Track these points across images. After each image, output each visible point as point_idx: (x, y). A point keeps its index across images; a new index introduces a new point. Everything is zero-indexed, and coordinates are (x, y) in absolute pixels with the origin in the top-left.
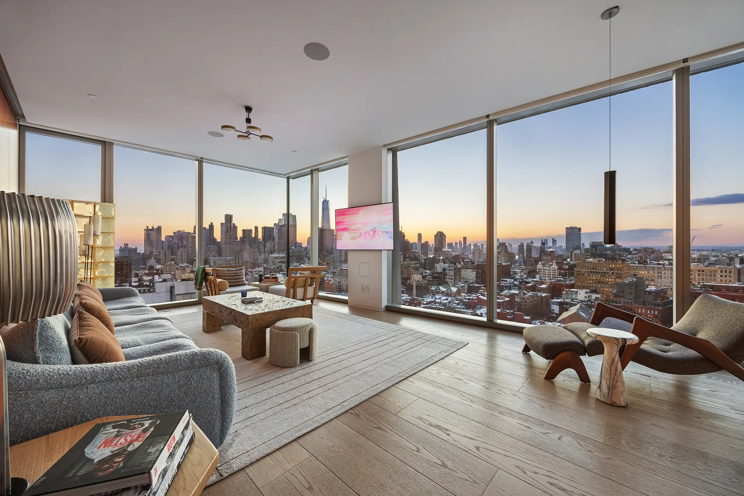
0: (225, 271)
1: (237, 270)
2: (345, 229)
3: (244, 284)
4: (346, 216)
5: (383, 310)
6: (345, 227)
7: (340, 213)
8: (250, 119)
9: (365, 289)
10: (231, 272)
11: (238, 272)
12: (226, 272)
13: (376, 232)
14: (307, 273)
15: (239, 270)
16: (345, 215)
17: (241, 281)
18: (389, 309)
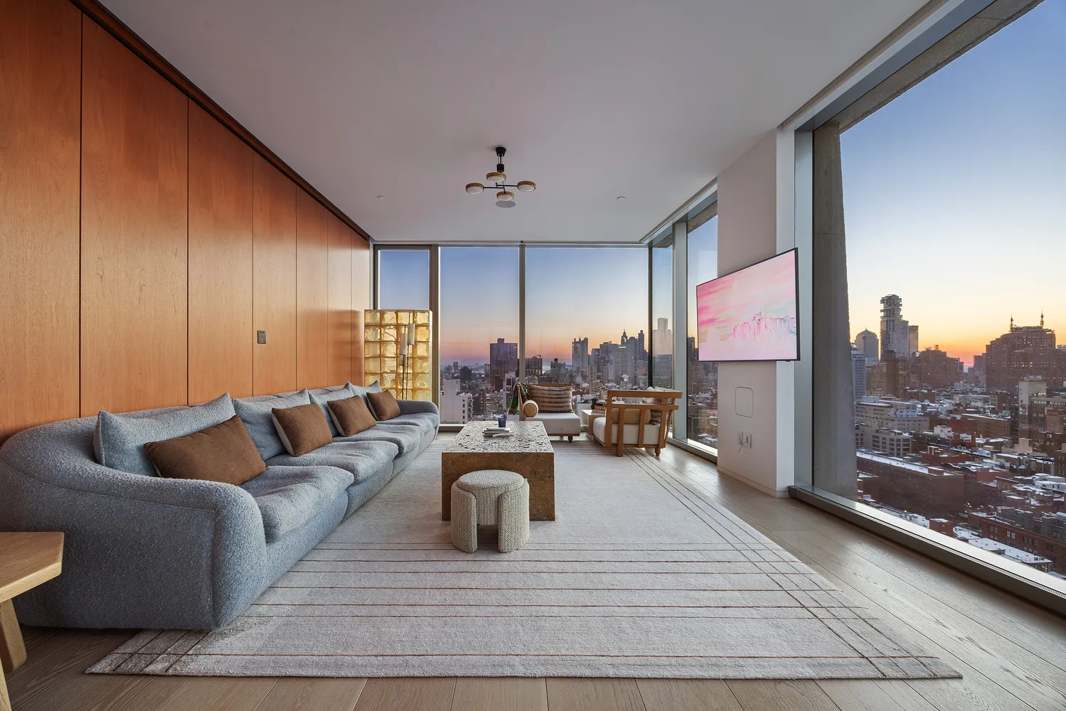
0: (544, 390)
1: (560, 391)
2: (712, 321)
3: (569, 411)
4: (712, 296)
5: (778, 495)
6: (710, 317)
7: (703, 290)
8: (503, 165)
9: (745, 441)
10: (552, 392)
11: (562, 392)
12: (546, 392)
13: (763, 322)
14: (649, 401)
15: (564, 390)
16: (711, 293)
17: (565, 406)
18: (794, 496)
